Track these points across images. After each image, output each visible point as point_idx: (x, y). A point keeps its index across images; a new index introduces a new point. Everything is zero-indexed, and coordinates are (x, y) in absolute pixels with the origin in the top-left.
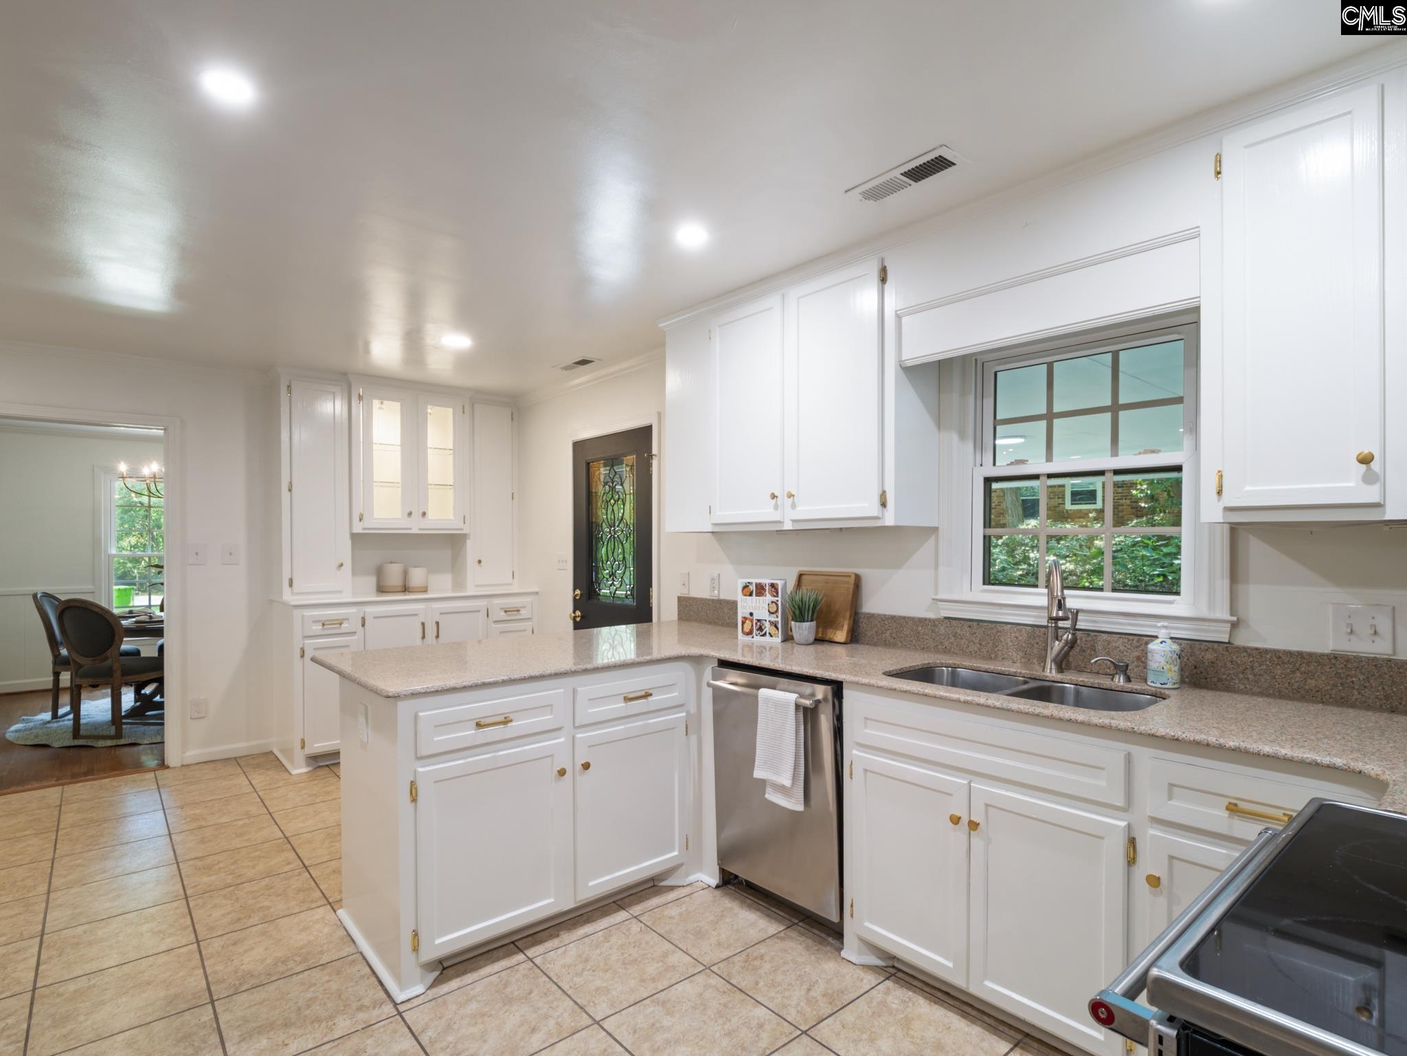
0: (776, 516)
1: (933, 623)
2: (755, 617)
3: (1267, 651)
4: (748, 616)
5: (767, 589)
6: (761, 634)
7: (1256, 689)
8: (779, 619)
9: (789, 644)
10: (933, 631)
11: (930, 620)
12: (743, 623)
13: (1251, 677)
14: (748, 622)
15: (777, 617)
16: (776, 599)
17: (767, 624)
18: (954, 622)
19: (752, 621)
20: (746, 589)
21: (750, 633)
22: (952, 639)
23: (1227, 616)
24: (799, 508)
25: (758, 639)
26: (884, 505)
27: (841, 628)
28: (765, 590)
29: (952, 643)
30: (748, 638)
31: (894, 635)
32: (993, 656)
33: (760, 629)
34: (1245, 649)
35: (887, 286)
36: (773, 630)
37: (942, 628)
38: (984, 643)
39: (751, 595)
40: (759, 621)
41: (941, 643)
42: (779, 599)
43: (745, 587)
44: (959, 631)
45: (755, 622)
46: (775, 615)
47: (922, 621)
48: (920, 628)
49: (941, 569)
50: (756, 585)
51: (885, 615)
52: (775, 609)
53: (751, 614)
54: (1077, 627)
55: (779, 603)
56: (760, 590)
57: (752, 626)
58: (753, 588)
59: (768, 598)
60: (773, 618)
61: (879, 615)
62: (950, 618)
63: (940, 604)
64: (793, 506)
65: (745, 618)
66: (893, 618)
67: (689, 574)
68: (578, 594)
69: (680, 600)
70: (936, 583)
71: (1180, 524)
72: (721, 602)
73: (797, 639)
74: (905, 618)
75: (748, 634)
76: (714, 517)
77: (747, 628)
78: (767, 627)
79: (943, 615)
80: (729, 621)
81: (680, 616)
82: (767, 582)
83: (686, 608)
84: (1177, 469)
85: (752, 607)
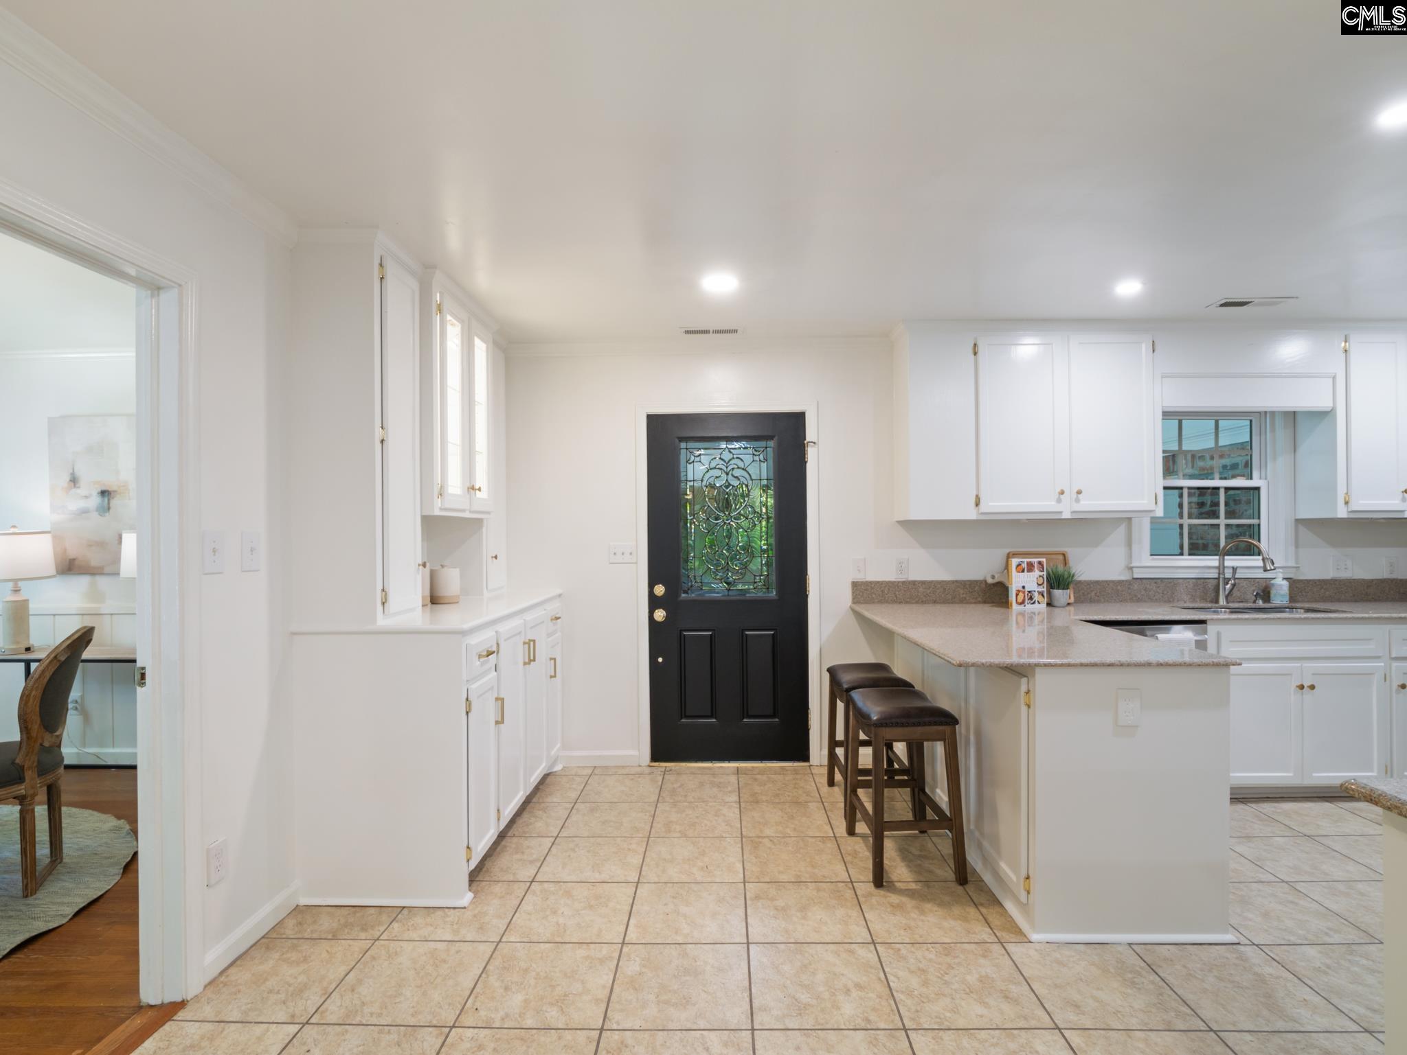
0: (1056, 508)
1: (1129, 583)
2: (1027, 589)
3: (1310, 580)
4: (1021, 589)
5: (1036, 565)
6: (1032, 602)
7: (1306, 600)
8: (1045, 589)
9: (1050, 608)
10: (1129, 588)
11: (1126, 581)
12: (1017, 595)
13: (1304, 594)
14: (1021, 594)
15: (1043, 587)
16: (1041, 574)
17: (1036, 594)
18: (1144, 581)
19: (1024, 593)
20: (1019, 567)
21: (1023, 602)
22: (1143, 592)
23: (1294, 565)
24: (1082, 502)
25: (1029, 607)
26: (1154, 503)
28: (1034, 566)
29: (1143, 595)
30: (1022, 607)
31: (1098, 594)
32: (1171, 600)
33: (1031, 598)
34: (1301, 581)
35: (1155, 354)
36: (1040, 599)
37: (1136, 586)
38: (1165, 592)
39: (1023, 571)
40: (1029, 592)
41: (1136, 596)
42: (1045, 573)
43: (1019, 565)
44: (1148, 586)
45: (1026, 593)
46: (1042, 587)
47: (1120, 582)
48: (1119, 587)
49: (1135, 547)
50: (1028, 563)
51: (1091, 581)
52: (1042, 581)
53: (1024, 587)
54: (1236, 577)
55: (1045, 577)
56: (1030, 567)
57: (1025, 596)
58: (1025, 565)
59: (1037, 573)
60: (1040, 589)
61: (1085, 581)
62: (1141, 579)
63: (1134, 569)
64: (1077, 500)
65: (1019, 591)
66: (1097, 582)
67: (865, 560)
68: (660, 590)
69: (855, 585)
70: (1130, 556)
71: (1259, 518)
72: (914, 583)
73: (1056, 603)
74: (1107, 581)
75: (1021, 604)
76: (984, 508)
77: (1020, 598)
78: (1036, 597)
79: (1135, 577)
80: (924, 599)
81: (856, 600)
82: (1035, 560)
83: (865, 592)
84: (1258, 489)
85: (1024, 581)
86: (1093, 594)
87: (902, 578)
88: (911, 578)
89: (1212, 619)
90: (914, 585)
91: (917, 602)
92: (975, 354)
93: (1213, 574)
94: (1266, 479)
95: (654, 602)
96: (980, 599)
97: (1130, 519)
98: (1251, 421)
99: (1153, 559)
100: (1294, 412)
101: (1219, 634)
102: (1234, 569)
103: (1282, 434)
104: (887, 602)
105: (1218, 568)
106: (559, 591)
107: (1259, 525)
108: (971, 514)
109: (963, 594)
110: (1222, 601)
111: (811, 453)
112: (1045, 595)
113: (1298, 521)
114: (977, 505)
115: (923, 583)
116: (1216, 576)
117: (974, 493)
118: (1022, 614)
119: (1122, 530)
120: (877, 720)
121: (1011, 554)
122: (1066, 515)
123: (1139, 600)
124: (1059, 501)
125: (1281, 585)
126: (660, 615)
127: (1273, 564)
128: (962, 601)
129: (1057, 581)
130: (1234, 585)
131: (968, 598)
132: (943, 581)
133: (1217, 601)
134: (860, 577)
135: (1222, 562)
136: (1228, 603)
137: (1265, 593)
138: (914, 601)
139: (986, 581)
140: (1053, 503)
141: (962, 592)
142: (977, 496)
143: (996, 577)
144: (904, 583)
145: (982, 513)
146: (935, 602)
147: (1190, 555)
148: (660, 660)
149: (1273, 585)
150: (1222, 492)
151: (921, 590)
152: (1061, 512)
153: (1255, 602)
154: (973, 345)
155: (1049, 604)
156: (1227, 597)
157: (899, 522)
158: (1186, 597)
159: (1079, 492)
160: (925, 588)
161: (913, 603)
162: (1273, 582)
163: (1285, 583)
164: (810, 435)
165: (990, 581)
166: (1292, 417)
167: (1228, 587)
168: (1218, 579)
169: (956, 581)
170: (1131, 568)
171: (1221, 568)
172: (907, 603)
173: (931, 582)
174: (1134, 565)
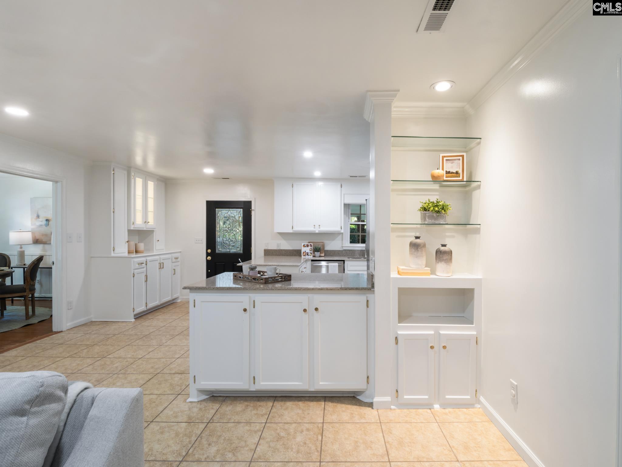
0: (314, 230)
1: (342, 251)
2: (306, 252)
4: (304, 252)
12: (303, 253)
16: (311, 248)
17: (309, 253)
18: (346, 251)
19: (305, 253)
21: (305, 255)
24: (321, 228)
25: (307, 257)
26: (341, 229)
27: (323, 253)
29: (346, 254)
30: (305, 257)
33: (308, 254)
35: (342, 188)
36: (311, 255)
37: (344, 252)
38: (352, 254)
39: (305, 247)
40: (307, 253)
41: (343, 255)
42: (312, 247)
43: (304, 245)
47: (339, 251)
49: (344, 241)
50: (307, 245)
51: (331, 250)
53: (305, 251)
55: (312, 249)
56: (308, 246)
58: (306, 245)
59: (309, 247)
60: (311, 252)
61: (329, 250)
64: (319, 228)
66: (333, 251)
67: (268, 243)
68: (209, 251)
69: (265, 250)
70: (342, 244)
72: (281, 250)
73: (316, 256)
74: (335, 250)
75: (304, 256)
76: (294, 229)
77: (304, 254)
78: (309, 254)
79: (344, 249)
80: (284, 255)
81: (265, 254)
82: (309, 244)
83: (268, 252)
85: (306, 249)
86: (332, 254)
87: (279, 248)
91: (282, 256)
92: (292, 187)
95: (208, 254)
99: (351, 244)
101: (347, 264)
104: (274, 255)
106: (180, 251)
111: (253, 213)
114: (292, 228)
115: (284, 250)
119: (341, 236)
122: (317, 232)
124: (314, 228)
126: (209, 258)
128: (295, 255)
129: (316, 250)
132: (290, 250)
134: (266, 248)
141: (295, 253)
142: (292, 226)
144: (278, 250)
145: (293, 231)
146: (287, 255)
148: (209, 271)
151: (283, 252)
152: (315, 231)
154: (292, 185)
155: (314, 256)
157: (278, 233)
158: (358, 255)
159: (319, 226)
160: (285, 252)
164: (253, 208)
169: (294, 250)
170: (342, 247)
172: (280, 255)
173: (286, 250)
174: (343, 246)
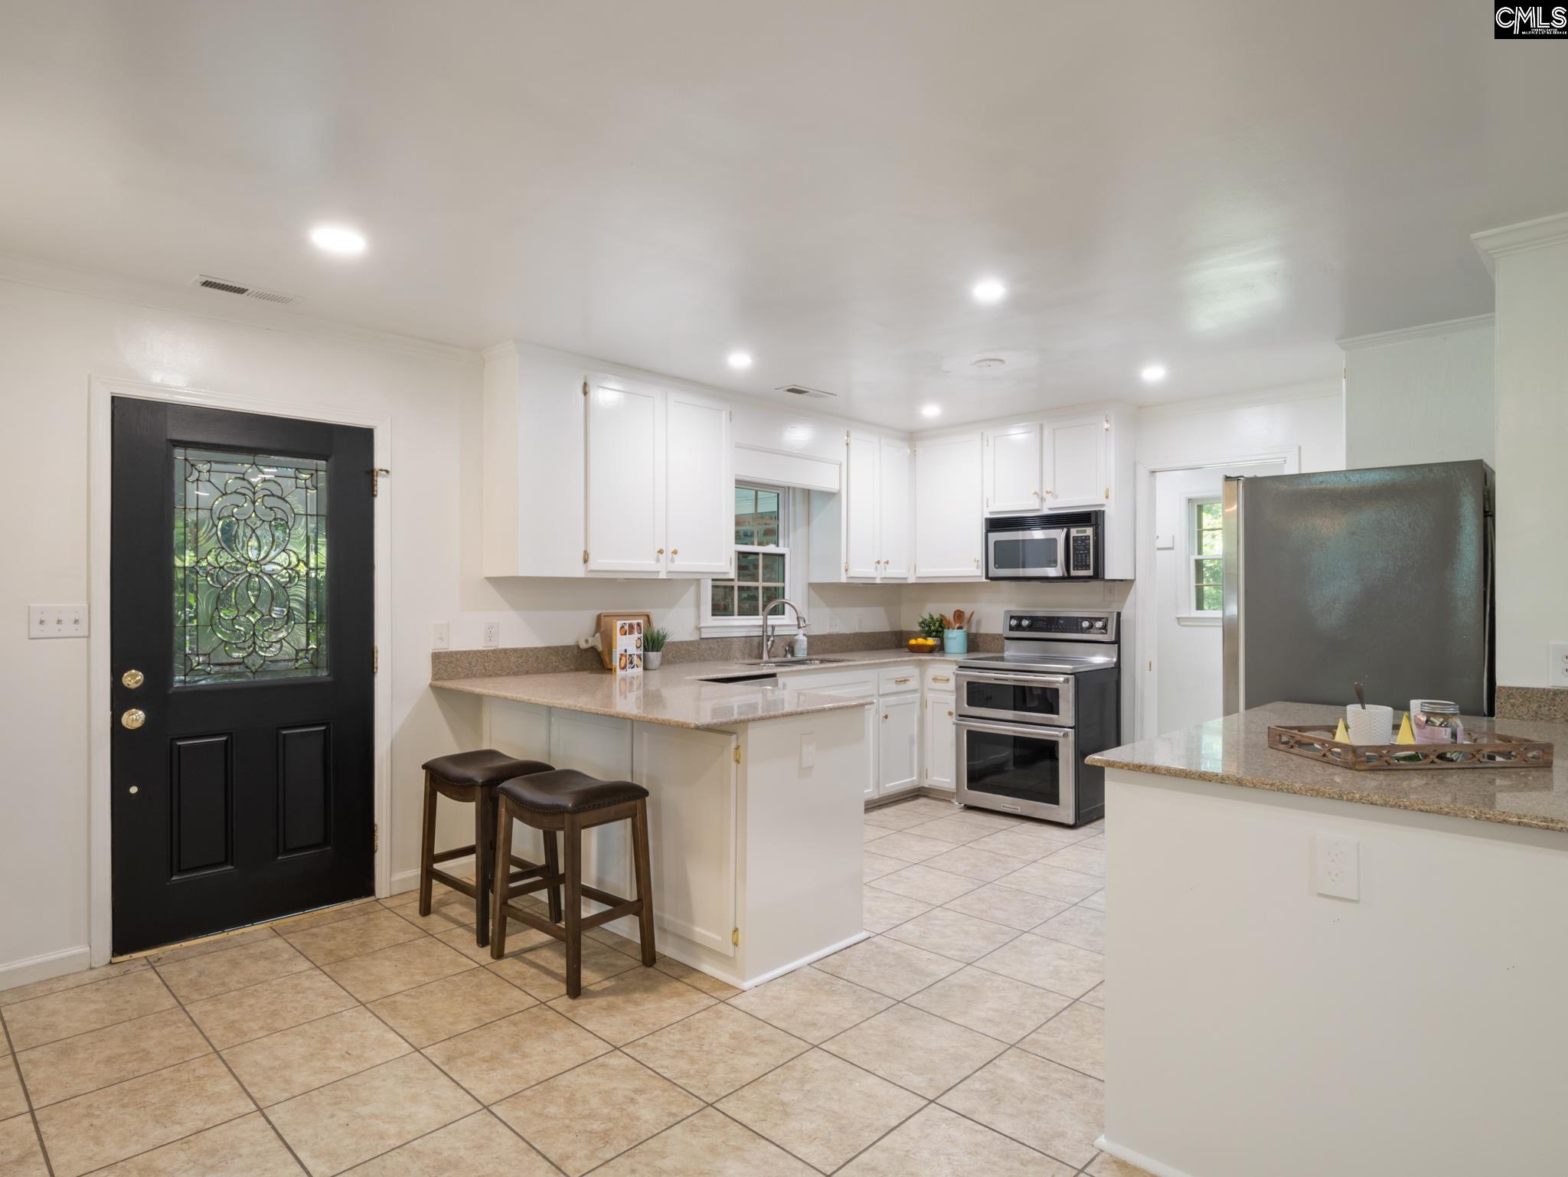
1: (698, 643)
2: (629, 653)
4: (624, 653)
5: (635, 627)
6: (632, 666)
7: (816, 652)
8: (642, 652)
9: (646, 672)
10: (698, 648)
11: (695, 641)
12: (620, 659)
13: (815, 647)
14: (623, 658)
16: (639, 636)
17: (635, 657)
18: (709, 641)
19: (626, 657)
20: (622, 630)
21: (624, 668)
22: (708, 652)
24: (676, 563)
25: (630, 672)
28: (634, 628)
29: (708, 654)
30: (624, 672)
31: (675, 655)
32: (729, 658)
33: (631, 663)
34: (811, 636)
36: (638, 663)
37: (703, 645)
38: (725, 651)
39: (625, 634)
40: (630, 655)
41: (702, 655)
42: (642, 635)
43: (622, 627)
44: (712, 646)
45: (628, 656)
46: (639, 649)
47: (692, 642)
48: (691, 648)
49: (702, 607)
50: (629, 625)
52: (640, 644)
53: (626, 651)
54: (772, 634)
55: (642, 639)
56: (631, 629)
57: (626, 661)
58: (627, 627)
59: (636, 635)
60: (638, 653)
62: (707, 639)
63: (702, 629)
64: (673, 561)
65: (622, 655)
67: (448, 626)
68: (133, 679)
69: (437, 657)
70: (699, 617)
71: (784, 582)
72: (505, 651)
73: (650, 667)
74: (681, 642)
77: (623, 663)
78: (636, 660)
79: (703, 637)
80: (516, 670)
81: (437, 675)
82: (634, 622)
83: (445, 664)
84: (783, 556)
85: (626, 644)
86: (670, 655)
87: (492, 646)
88: (502, 646)
89: (781, 672)
90: (506, 654)
91: (508, 674)
92: (585, 393)
93: (758, 632)
94: (788, 546)
95: (121, 699)
96: (572, 667)
97: (698, 580)
98: (778, 494)
99: (714, 620)
100: (809, 490)
102: (773, 627)
103: (801, 508)
104: (475, 676)
105: (762, 626)
107: (784, 588)
108: (579, 571)
109: (556, 662)
110: (765, 656)
111: (382, 484)
112: (642, 657)
113: (811, 585)
114: (586, 561)
115: (515, 650)
116: (761, 634)
117: (583, 549)
118: (623, 679)
119: (692, 589)
120: (573, 806)
121: (602, 616)
122: (663, 576)
123: (705, 660)
124: (658, 560)
125: (802, 641)
126: (129, 718)
127: (805, 622)
128: (555, 670)
129: (652, 642)
130: (773, 642)
131: (560, 666)
132: (536, 648)
133: (761, 657)
134: (441, 647)
135: (765, 620)
136: (769, 657)
137: (791, 648)
138: (505, 673)
139: (578, 647)
140: (653, 562)
141: (554, 659)
142: (585, 552)
143: (590, 641)
144: (494, 651)
145: (591, 571)
146: (527, 673)
147: (739, 615)
148: (134, 790)
149: (797, 640)
150: (761, 556)
151: (512, 659)
152: (659, 572)
153: (785, 656)
154: (583, 384)
155: (645, 669)
156: (769, 652)
157: (489, 580)
159: (675, 552)
160: (518, 657)
161: (503, 676)
162: (796, 638)
163: (805, 638)
164: (381, 460)
165: (583, 645)
166: (808, 494)
167: (769, 643)
168: (762, 636)
169: (549, 648)
170: (699, 629)
171: (764, 627)
172: (497, 675)
173: (524, 649)
174: (701, 625)
